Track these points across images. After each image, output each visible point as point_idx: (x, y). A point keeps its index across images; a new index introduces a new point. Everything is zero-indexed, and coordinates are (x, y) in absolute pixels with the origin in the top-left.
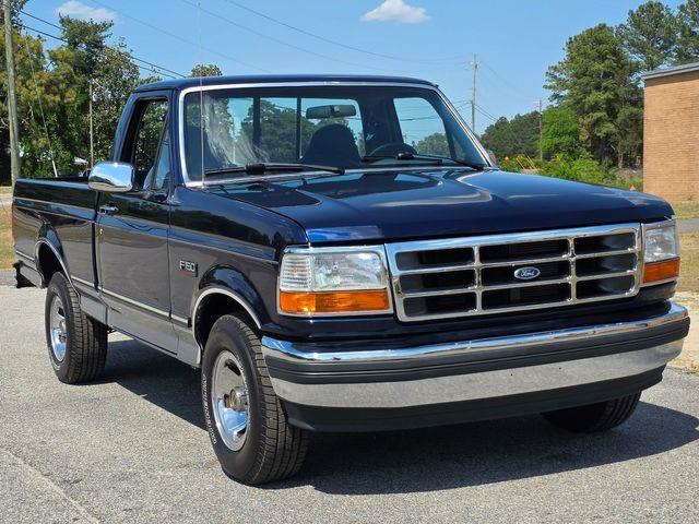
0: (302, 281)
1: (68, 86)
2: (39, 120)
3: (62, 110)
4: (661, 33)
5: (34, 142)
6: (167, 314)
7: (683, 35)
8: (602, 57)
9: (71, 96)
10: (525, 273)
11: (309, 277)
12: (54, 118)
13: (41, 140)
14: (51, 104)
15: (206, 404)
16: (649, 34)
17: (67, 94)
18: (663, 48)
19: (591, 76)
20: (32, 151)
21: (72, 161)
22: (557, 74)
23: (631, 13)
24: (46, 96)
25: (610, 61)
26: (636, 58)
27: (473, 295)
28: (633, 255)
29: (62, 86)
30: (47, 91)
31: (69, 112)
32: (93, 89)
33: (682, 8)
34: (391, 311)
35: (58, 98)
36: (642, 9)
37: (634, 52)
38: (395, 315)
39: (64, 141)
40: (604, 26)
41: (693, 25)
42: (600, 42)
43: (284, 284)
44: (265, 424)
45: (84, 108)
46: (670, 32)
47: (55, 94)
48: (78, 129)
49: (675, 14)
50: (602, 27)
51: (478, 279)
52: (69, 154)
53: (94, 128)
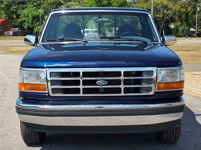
1: (189, 6)
2: (180, 17)
3: (187, 14)
5: (176, 24)
9: (189, 9)
10: (101, 83)
12: (184, 16)
13: (178, 23)
14: (182, 12)
17: (188, 8)
20: (176, 26)
21: (189, 30)
24: (181, 9)
28: (152, 79)
29: (187, 6)
30: (182, 7)
31: (189, 14)
32: (198, 7)
35: (185, 10)
38: (48, 93)
39: (187, 24)
45: (194, 13)
47: (184, 8)
48: (192, 19)
52: (188, 27)
53: (198, 19)
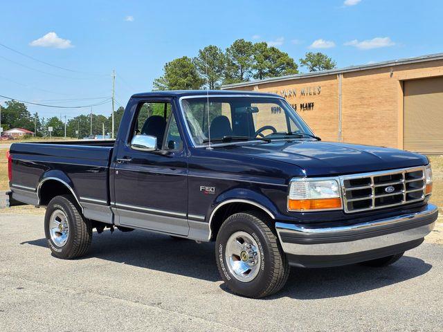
0: (304, 194)
4: (217, 63)
6: (185, 215)
7: (229, 65)
8: (185, 75)
10: (389, 190)
11: (307, 192)
15: (221, 260)
16: (209, 63)
18: (217, 72)
19: (179, 85)
22: (159, 84)
23: (200, 52)
25: (190, 77)
26: (203, 76)
27: (371, 200)
28: (423, 181)
33: (228, 50)
34: (342, 208)
36: (206, 50)
37: (202, 73)
38: (343, 210)
40: (186, 58)
41: (234, 59)
42: (184, 67)
43: (291, 196)
44: (273, 266)
46: (222, 63)
49: (224, 53)
50: (185, 58)
51: (373, 192)
